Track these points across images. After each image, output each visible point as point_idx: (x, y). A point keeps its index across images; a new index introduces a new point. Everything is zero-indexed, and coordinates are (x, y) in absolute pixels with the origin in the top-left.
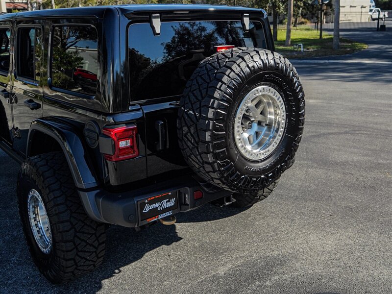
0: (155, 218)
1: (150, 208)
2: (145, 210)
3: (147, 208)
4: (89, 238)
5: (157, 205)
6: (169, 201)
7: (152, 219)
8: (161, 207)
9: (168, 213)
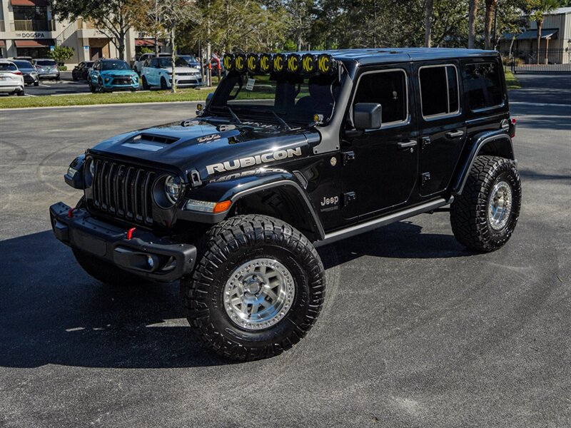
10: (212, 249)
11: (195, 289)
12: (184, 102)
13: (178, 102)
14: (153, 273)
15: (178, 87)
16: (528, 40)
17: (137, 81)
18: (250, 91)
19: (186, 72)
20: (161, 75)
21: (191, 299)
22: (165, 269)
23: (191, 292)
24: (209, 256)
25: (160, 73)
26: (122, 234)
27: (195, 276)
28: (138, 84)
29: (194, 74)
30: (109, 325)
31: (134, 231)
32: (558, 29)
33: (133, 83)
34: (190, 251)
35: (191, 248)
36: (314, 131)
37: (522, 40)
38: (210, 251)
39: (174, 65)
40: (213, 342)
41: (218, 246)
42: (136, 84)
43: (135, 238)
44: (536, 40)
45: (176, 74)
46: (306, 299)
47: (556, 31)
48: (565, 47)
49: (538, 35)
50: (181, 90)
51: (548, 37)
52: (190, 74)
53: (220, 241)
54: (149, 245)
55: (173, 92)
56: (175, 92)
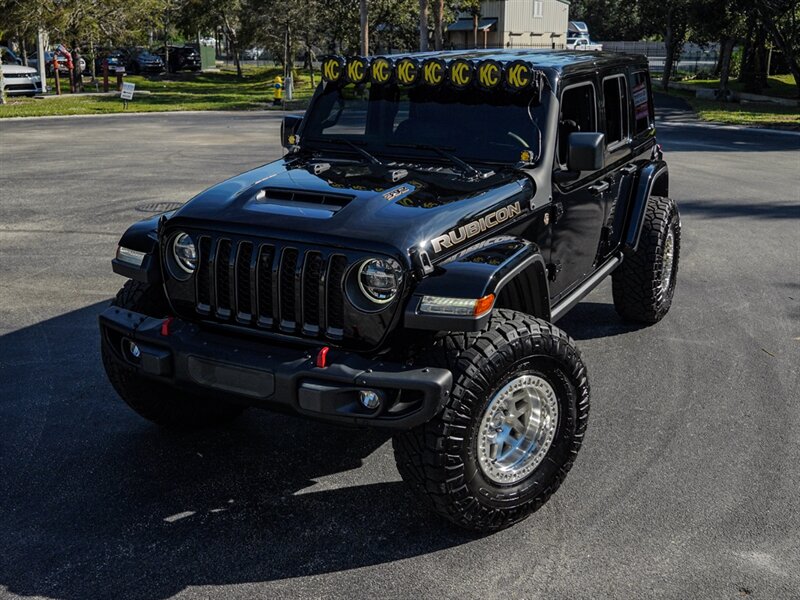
10: (469, 371)
11: (445, 437)
12: (29, 118)
13: (19, 118)
14: (376, 418)
15: (9, 95)
16: (461, 31)
18: (128, 101)
19: (17, 72)
21: (440, 451)
22: (392, 410)
23: (440, 441)
24: (465, 384)
26: (304, 360)
27: (446, 416)
29: (29, 75)
30: (231, 501)
31: (327, 354)
32: (497, 18)
34: (444, 378)
35: (445, 372)
36: (520, 175)
37: (454, 32)
38: (466, 375)
40: (463, 513)
41: (476, 365)
43: (333, 365)
44: (473, 31)
46: (571, 427)
47: (495, 21)
48: (505, 43)
49: (475, 26)
50: (14, 99)
51: (486, 28)
52: (23, 75)
53: (478, 357)
54: (368, 375)
56: (5, 102)
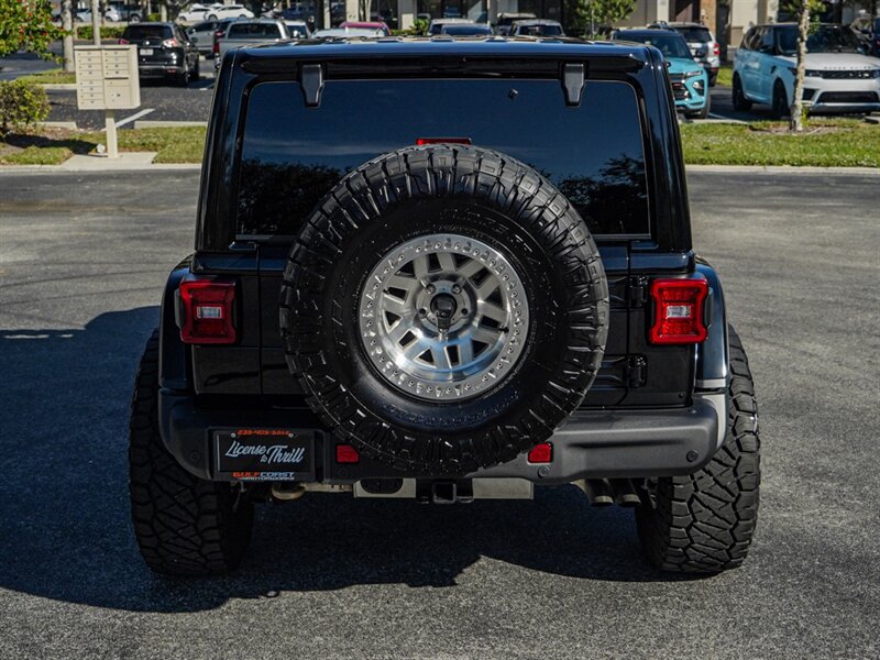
0: (252, 475)
1: (243, 452)
2: (231, 453)
3: (236, 451)
4: (179, 492)
5: (259, 450)
6: (289, 450)
7: (244, 475)
8: (268, 456)
9: (285, 474)
17: (701, 92)
20: (778, 73)
25: (774, 68)
28: (703, 98)
33: (690, 96)
39: (803, 48)
42: (696, 98)
45: (808, 73)
55: (792, 127)
